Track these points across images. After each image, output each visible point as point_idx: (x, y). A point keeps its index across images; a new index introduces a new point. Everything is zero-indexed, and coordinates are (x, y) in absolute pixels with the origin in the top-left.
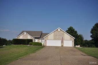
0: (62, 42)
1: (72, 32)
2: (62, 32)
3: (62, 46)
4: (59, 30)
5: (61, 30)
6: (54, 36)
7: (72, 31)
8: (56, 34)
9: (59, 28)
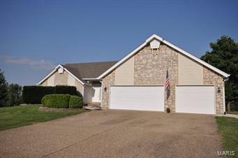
0: (168, 95)
1: (229, 57)
2: (169, 51)
3: (168, 111)
4: (155, 45)
5: (162, 43)
6: (136, 70)
7: (229, 53)
8: (144, 62)
9: (155, 36)
